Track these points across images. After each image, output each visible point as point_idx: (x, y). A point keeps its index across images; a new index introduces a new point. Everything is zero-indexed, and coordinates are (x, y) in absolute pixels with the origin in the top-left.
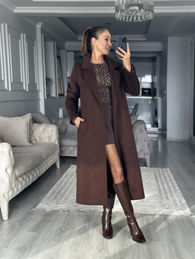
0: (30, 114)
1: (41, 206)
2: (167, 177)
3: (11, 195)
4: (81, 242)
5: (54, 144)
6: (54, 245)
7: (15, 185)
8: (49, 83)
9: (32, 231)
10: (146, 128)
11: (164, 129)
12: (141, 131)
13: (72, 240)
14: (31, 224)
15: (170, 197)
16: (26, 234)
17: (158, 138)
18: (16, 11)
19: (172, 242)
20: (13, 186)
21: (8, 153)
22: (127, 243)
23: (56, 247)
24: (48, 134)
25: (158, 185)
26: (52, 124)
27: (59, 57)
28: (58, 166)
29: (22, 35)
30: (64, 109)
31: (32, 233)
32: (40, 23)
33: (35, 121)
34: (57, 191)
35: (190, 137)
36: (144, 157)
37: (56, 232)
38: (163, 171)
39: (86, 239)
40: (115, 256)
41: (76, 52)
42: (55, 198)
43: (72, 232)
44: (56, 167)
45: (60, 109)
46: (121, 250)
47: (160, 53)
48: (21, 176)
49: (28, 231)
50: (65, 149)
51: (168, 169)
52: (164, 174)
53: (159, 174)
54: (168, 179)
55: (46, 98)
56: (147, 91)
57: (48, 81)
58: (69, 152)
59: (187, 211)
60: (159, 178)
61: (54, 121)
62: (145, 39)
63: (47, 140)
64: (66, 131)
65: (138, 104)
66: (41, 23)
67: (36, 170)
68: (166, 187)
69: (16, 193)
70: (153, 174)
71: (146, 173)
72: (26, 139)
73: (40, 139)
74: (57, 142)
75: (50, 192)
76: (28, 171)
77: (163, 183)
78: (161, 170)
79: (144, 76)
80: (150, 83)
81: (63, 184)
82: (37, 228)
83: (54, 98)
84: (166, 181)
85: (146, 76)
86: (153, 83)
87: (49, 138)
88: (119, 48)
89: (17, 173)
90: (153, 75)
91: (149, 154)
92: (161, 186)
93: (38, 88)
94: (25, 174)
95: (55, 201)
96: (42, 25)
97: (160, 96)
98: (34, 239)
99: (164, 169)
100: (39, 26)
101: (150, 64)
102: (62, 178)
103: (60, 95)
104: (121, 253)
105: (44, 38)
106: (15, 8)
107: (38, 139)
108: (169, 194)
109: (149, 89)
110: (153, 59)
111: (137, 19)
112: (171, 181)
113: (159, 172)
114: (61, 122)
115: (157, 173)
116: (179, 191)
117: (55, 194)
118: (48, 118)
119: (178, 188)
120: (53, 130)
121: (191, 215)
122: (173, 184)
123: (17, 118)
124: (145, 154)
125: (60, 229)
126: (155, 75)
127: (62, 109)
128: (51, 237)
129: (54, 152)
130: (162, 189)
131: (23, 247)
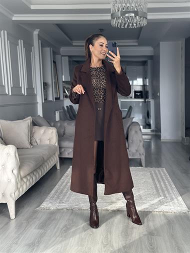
0: (30, 117)
1: (45, 205)
2: (164, 177)
3: (17, 195)
4: (86, 238)
5: (54, 146)
6: (61, 242)
7: (21, 185)
8: (46, 87)
9: (39, 229)
10: (140, 130)
11: (158, 130)
12: (136, 132)
13: (77, 236)
14: (37, 223)
15: (167, 195)
16: (33, 231)
17: (150, 139)
18: (14, 19)
19: (172, 236)
20: (19, 186)
21: (14, 155)
22: (130, 238)
23: (63, 243)
24: (48, 136)
25: (155, 184)
26: (51, 126)
27: (54, 62)
28: (58, 167)
29: (19, 41)
30: (60, 112)
31: (39, 230)
32: (37, 30)
33: (34, 124)
34: (59, 191)
35: (183, 138)
36: (139, 158)
37: (62, 229)
38: (159, 171)
39: (90, 235)
40: (119, 250)
41: (70, 57)
42: (58, 197)
43: (76, 230)
44: (56, 169)
45: (56, 112)
46: (124, 244)
47: (151, 57)
48: (25, 177)
49: (35, 228)
50: (64, 150)
51: (164, 169)
52: (160, 174)
53: (156, 174)
54: (164, 178)
55: (43, 102)
56: (138, 94)
57: (45, 85)
58: (68, 154)
59: (184, 208)
60: (155, 177)
61: (52, 124)
62: (137, 44)
63: (47, 142)
64: (64, 134)
65: (132, 106)
66: (39, 30)
67: (38, 171)
68: (163, 186)
69: (22, 193)
70: (149, 173)
71: (142, 173)
72: (28, 142)
73: (40, 141)
74: (57, 144)
75: (53, 192)
76: (31, 172)
77: (159, 182)
78: (157, 170)
79: (136, 79)
80: (141, 86)
81: (64, 184)
82: (43, 226)
83: (51, 101)
84: (163, 180)
85: (138, 79)
86: (144, 86)
87: (50, 140)
88: (110, 52)
89: (22, 174)
90: (144, 78)
91: (144, 154)
92: (158, 185)
93: (35, 93)
94: (29, 174)
95: (58, 201)
96: (39, 32)
97: (153, 99)
98: (42, 236)
99: (160, 169)
100: (36, 33)
101: (141, 68)
102: (62, 178)
103: (56, 99)
104: (124, 247)
105: (41, 44)
106: (13, 16)
107: (38, 142)
108: (166, 192)
109: (140, 92)
110: (144, 63)
111: (133, 25)
112: (168, 180)
113: (155, 171)
114: (59, 124)
115: (153, 172)
116: (175, 189)
117: (57, 194)
118: (47, 121)
119: (174, 186)
120: (53, 132)
121: (188, 212)
122: (169, 182)
123: (19, 121)
124: (140, 154)
125: (65, 226)
126: (146, 78)
127: (58, 112)
128: (58, 234)
129: (55, 154)
130: (159, 188)
131: (32, 243)
